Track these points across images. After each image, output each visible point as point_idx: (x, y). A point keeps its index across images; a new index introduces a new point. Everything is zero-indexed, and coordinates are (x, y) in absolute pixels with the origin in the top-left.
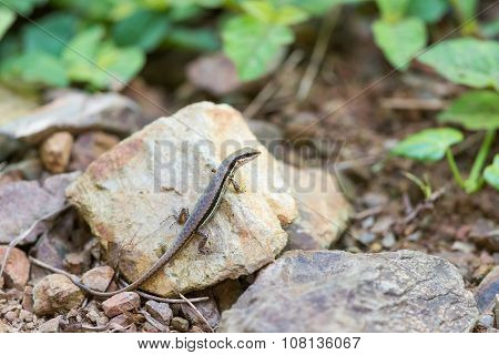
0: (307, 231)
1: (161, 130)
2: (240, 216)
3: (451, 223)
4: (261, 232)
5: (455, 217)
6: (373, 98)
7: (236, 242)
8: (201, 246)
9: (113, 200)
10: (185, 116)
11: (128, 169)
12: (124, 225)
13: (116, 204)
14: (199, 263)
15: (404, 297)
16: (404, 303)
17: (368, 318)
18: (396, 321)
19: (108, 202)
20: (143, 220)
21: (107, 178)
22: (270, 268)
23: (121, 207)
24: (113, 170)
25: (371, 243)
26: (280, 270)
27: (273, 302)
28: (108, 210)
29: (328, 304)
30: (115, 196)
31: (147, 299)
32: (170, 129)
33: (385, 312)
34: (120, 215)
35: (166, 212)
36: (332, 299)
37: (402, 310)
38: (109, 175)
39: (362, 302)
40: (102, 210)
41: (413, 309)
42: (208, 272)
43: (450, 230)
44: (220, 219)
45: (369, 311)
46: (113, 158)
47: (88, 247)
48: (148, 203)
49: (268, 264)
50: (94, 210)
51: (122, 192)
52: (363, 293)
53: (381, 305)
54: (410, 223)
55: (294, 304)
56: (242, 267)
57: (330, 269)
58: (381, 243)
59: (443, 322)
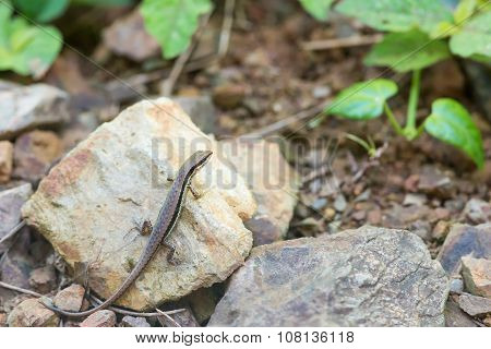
0: (265, 216)
1: (107, 137)
2: (204, 224)
3: (396, 172)
4: (227, 237)
5: (399, 165)
6: (291, 40)
7: (204, 250)
8: (169, 257)
9: (71, 217)
10: (128, 119)
11: (81, 183)
12: (88, 242)
13: (75, 222)
14: (169, 274)
15: (379, 285)
16: (380, 292)
17: (351, 318)
18: (376, 313)
19: (66, 220)
20: (105, 235)
21: (61, 195)
22: (242, 272)
23: (82, 224)
24: (65, 185)
25: (323, 209)
26: (252, 274)
27: (256, 317)
28: (68, 228)
29: (311, 311)
30: (73, 213)
31: (123, 315)
32: (116, 135)
33: (365, 308)
34: (81, 233)
35: (127, 225)
36: (314, 305)
37: (378, 299)
38: (63, 191)
39: (342, 302)
40: (63, 228)
41: (389, 295)
42: (180, 283)
43: (397, 180)
44: (183, 227)
45: (350, 310)
46: (64, 173)
47: (50, 260)
48: (107, 216)
49: (238, 268)
50: (54, 229)
51: (78, 208)
52: (341, 292)
53: (360, 301)
54: (358, 181)
55: (277, 316)
56: (214, 275)
57: (300, 265)
58: (333, 208)
59: (419, 302)
